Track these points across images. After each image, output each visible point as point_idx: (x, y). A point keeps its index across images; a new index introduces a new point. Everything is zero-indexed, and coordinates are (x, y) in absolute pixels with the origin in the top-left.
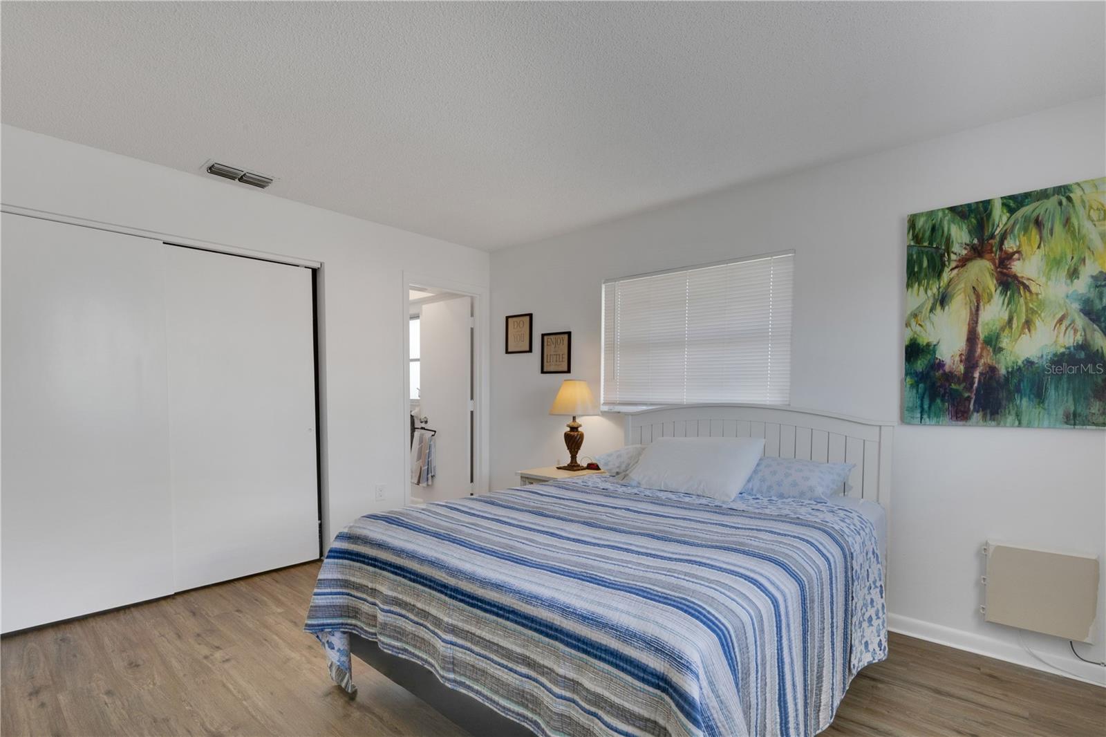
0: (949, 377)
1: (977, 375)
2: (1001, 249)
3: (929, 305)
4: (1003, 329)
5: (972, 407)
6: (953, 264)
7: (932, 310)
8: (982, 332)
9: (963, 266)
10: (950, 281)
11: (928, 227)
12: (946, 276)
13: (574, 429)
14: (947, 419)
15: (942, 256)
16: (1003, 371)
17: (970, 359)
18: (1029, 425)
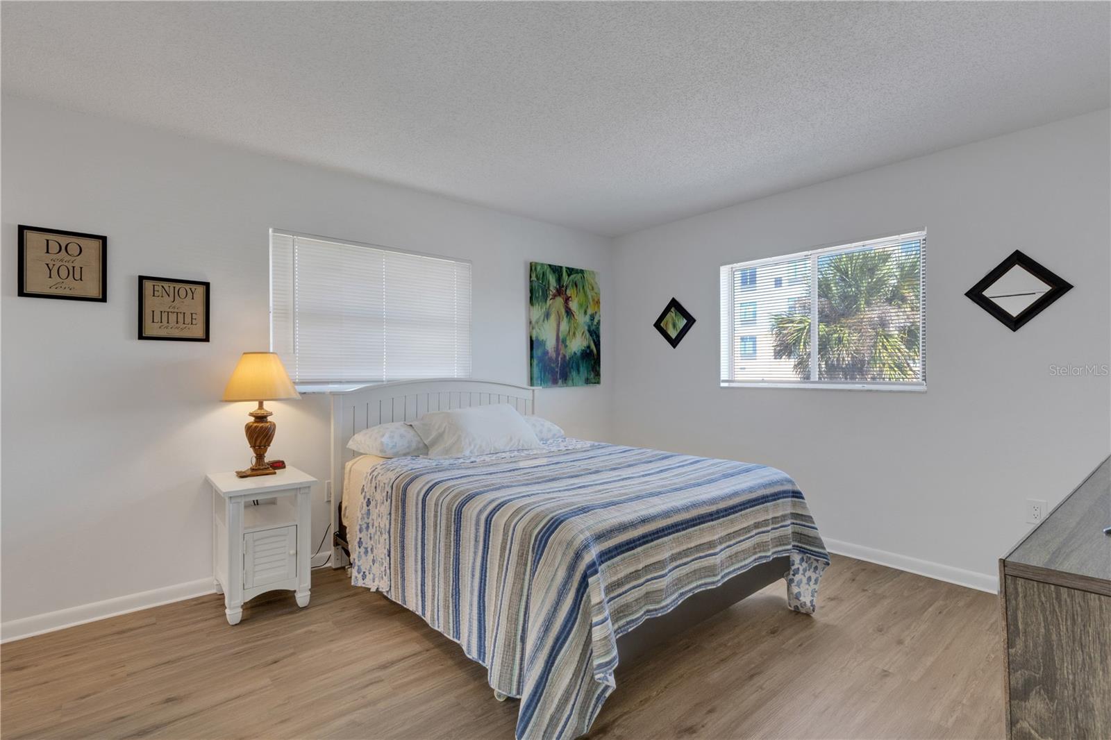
0: (550, 359)
1: (560, 359)
2: (566, 294)
3: (542, 318)
4: (567, 335)
5: (558, 377)
6: (551, 297)
7: (544, 320)
8: (561, 337)
9: (554, 298)
10: (550, 305)
11: (541, 272)
12: (549, 302)
13: (261, 418)
14: (550, 384)
15: (546, 291)
16: (567, 358)
17: (557, 350)
18: (576, 386)
